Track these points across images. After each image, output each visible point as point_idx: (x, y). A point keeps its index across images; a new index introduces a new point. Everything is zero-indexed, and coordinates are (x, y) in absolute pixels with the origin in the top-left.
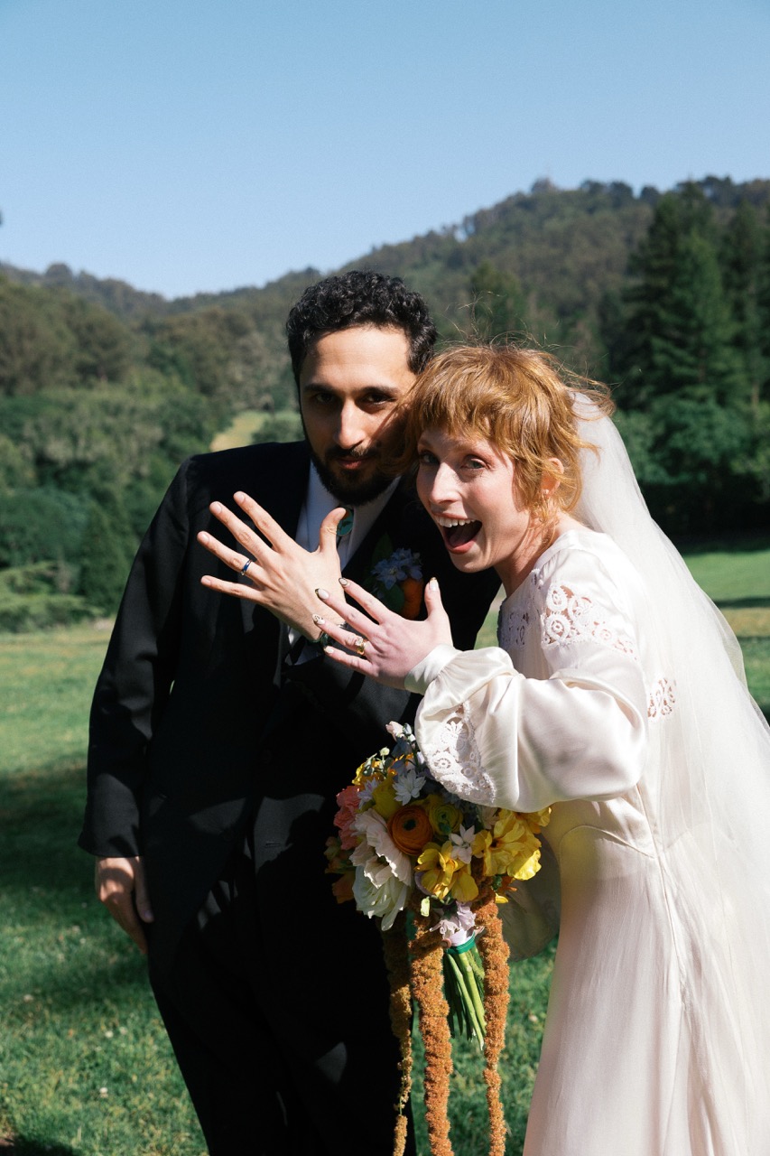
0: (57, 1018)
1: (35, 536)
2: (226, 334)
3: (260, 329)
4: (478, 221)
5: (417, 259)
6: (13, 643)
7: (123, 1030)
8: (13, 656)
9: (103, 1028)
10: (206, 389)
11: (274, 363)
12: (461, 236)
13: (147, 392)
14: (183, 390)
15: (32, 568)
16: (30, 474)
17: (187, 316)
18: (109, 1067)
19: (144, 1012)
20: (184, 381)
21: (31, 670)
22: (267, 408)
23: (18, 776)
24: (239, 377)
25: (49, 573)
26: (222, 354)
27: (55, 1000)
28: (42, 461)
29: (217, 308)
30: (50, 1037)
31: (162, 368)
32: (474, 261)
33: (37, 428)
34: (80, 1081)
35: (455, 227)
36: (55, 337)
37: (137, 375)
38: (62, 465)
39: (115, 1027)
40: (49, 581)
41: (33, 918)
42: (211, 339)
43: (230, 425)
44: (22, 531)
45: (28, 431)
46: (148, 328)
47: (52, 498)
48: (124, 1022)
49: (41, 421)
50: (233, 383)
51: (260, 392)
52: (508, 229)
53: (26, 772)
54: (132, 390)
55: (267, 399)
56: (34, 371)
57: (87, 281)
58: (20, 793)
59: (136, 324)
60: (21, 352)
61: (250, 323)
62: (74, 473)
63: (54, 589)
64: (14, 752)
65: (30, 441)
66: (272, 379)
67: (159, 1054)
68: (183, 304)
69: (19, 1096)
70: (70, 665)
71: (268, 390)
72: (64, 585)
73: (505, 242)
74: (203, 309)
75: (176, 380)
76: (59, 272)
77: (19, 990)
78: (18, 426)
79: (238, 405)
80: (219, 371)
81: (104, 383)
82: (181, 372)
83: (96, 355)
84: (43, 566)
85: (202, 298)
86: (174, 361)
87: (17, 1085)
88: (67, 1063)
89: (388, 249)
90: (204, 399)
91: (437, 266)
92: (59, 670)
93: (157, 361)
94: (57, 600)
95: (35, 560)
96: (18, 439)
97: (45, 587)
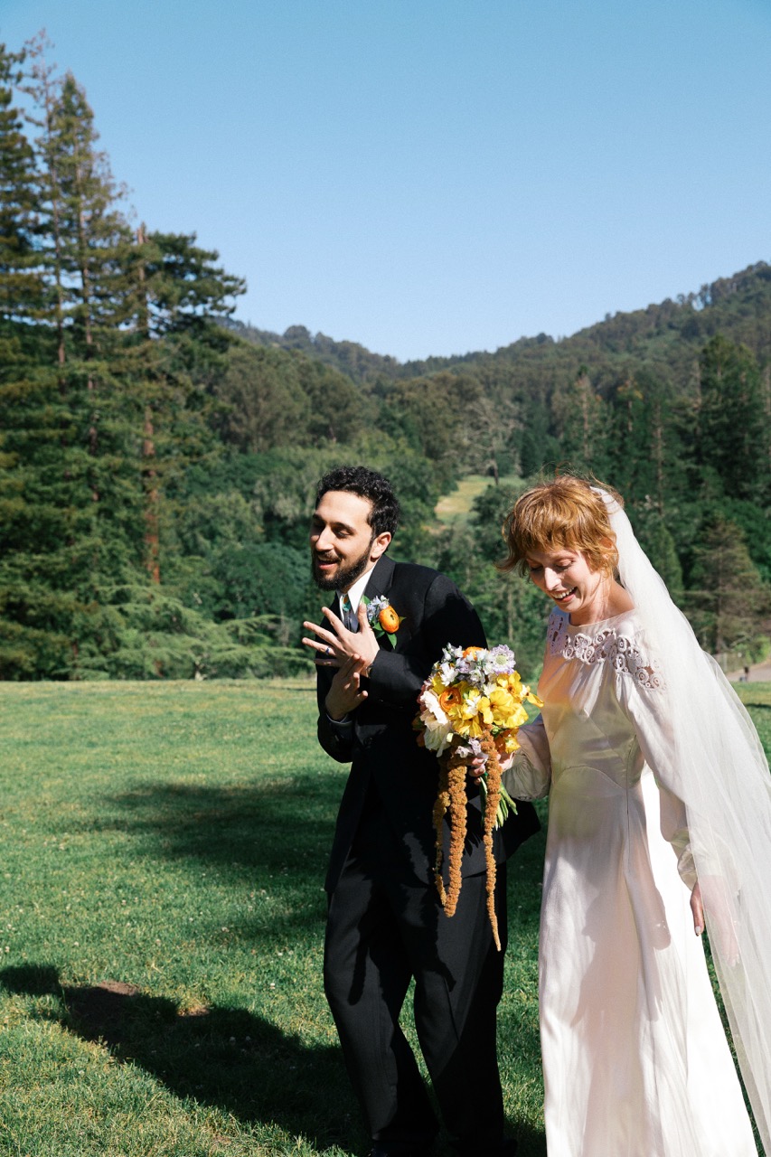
0: (245, 944)
1: (260, 589)
2: (455, 398)
3: (489, 395)
4: (716, 290)
5: (653, 328)
6: (231, 685)
7: (291, 953)
8: (231, 696)
9: (277, 951)
10: (432, 453)
11: (502, 429)
12: (698, 306)
13: (374, 453)
14: (410, 452)
15: (254, 619)
16: (258, 529)
17: (418, 379)
18: (278, 972)
19: (307, 945)
20: (411, 445)
21: (246, 707)
22: (491, 472)
23: (228, 787)
24: (466, 442)
25: (271, 626)
26: (450, 418)
27: (243, 932)
28: (270, 516)
29: (447, 372)
30: (239, 952)
31: (391, 431)
32: (710, 331)
33: (268, 484)
34: (258, 979)
35: (692, 296)
36: (289, 399)
37: (365, 437)
38: (289, 522)
39: (285, 951)
40: (271, 633)
41: (232, 882)
42: (440, 403)
43: (455, 488)
44: (248, 583)
45: (259, 488)
46: (379, 391)
47: (278, 553)
48: (292, 948)
49: (272, 478)
50: (458, 447)
51: (485, 458)
52: (748, 299)
53: (235, 785)
54: (360, 452)
55: (493, 463)
56: (267, 429)
57: (324, 344)
58: (229, 799)
59: (368, 387)
60: (257, 411)
61: (480, 388)
62: (300, 530)
63: (275, 641)
64: (226, 770)
65: (261, 497)
66: (498, 444)
67: (315, 969)
68: (415, 367)
69: (214, 983)
70: (280, 705)
71: (493, 456)
72: (285, 638)
73: (744, 313)
74: (433, 374)
75: (403, 441)
76: (298, 333)
77: (218, 925)
78: (250, 482)
79: (462, 469)
80: (446, 435)
81: (334, 443)
82: (409, 435)
83: (328, 416)
84: (265, 617)
85: (434, 362)
86: (402, 424)
87: (213, 978)
88: (250, 968)
89: (621, 317)
90: (430, 462)
91: (672, 335)
92: (270, 709)
93: (386, 423)
94: (276, 651)
95: (258, 613)
96: (249, 495)
97: (267, 639)
